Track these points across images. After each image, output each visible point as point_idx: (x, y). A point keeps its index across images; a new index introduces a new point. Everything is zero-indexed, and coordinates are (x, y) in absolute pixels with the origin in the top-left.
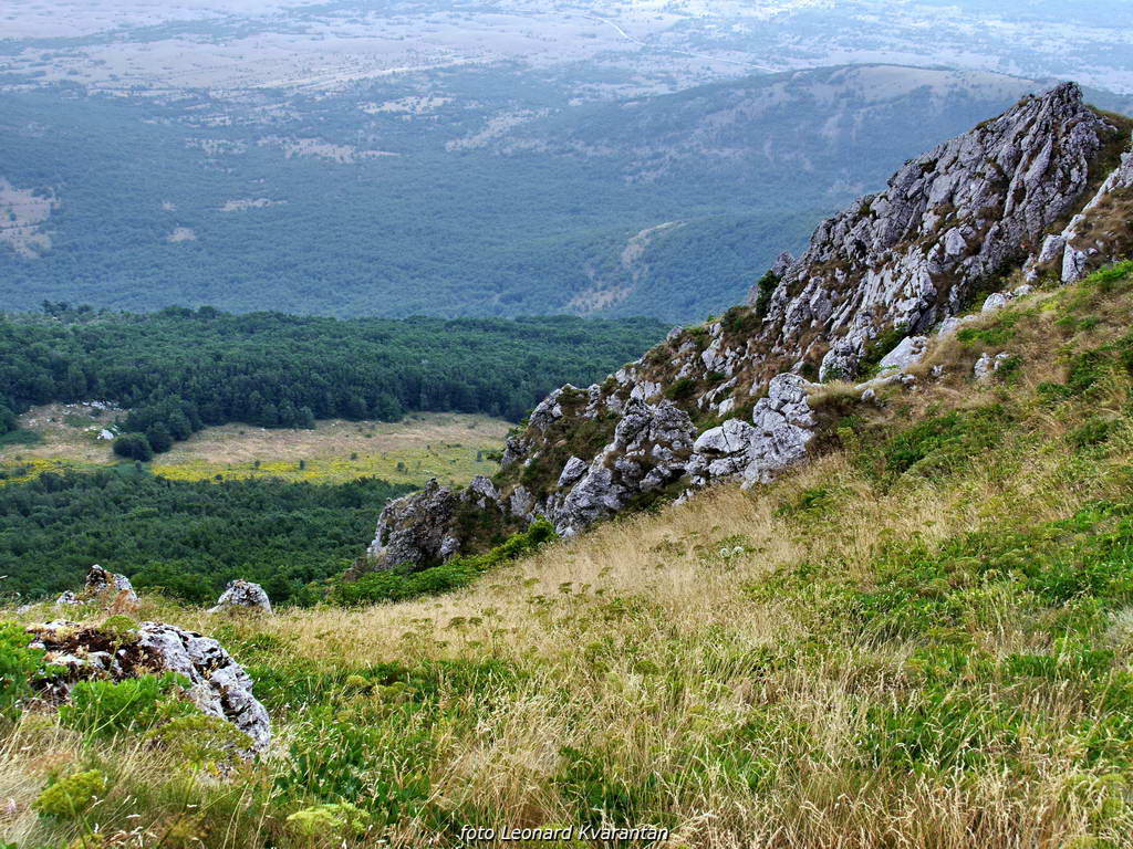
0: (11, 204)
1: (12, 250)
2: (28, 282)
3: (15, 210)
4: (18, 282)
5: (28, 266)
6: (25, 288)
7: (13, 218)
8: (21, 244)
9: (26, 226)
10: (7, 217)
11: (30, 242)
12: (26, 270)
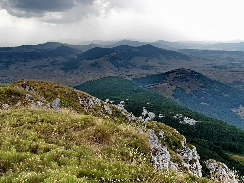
0: (241, 109)
1: (239, 117)
2: (241, 123)
3: (242, 110)
4: (239, 122)
5: (242, 120)
6: (240, 124)
7: (241, 111)
8: (241, 116)
9: (243, 113)
10: (240, 111)
11: (243, 116)
12: (241, 121)
